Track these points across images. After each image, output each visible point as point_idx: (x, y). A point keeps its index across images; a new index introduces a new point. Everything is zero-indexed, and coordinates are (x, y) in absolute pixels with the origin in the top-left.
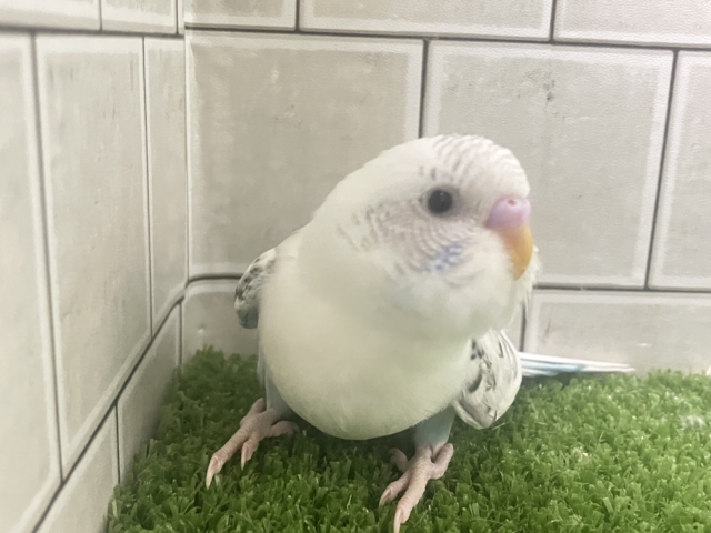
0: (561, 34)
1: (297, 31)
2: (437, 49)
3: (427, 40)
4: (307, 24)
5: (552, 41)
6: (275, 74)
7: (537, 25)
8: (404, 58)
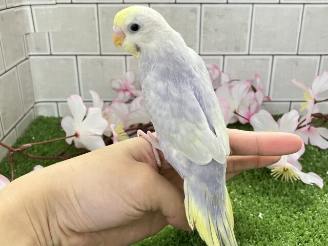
0: (103, 53)
1: (51, 55)
2: (79, 58)
3: (76, 56)
4: (53, 53)
5: (101, 55)
6: (48, 63)
7: (97, 52)
8: (72, 60)
